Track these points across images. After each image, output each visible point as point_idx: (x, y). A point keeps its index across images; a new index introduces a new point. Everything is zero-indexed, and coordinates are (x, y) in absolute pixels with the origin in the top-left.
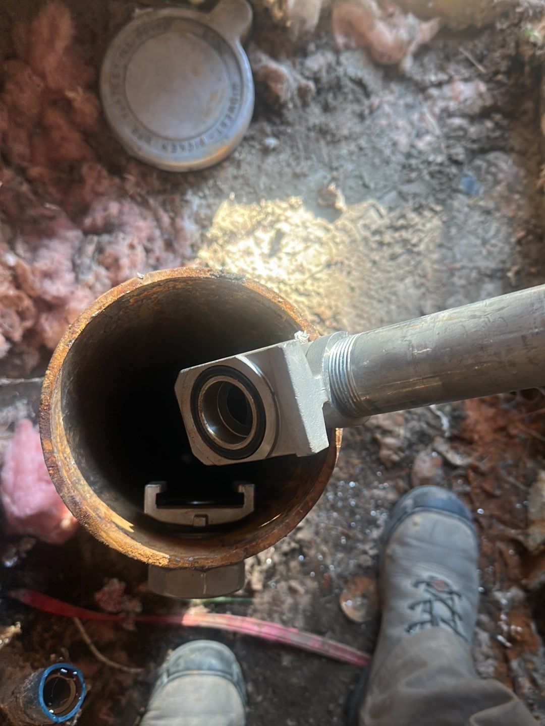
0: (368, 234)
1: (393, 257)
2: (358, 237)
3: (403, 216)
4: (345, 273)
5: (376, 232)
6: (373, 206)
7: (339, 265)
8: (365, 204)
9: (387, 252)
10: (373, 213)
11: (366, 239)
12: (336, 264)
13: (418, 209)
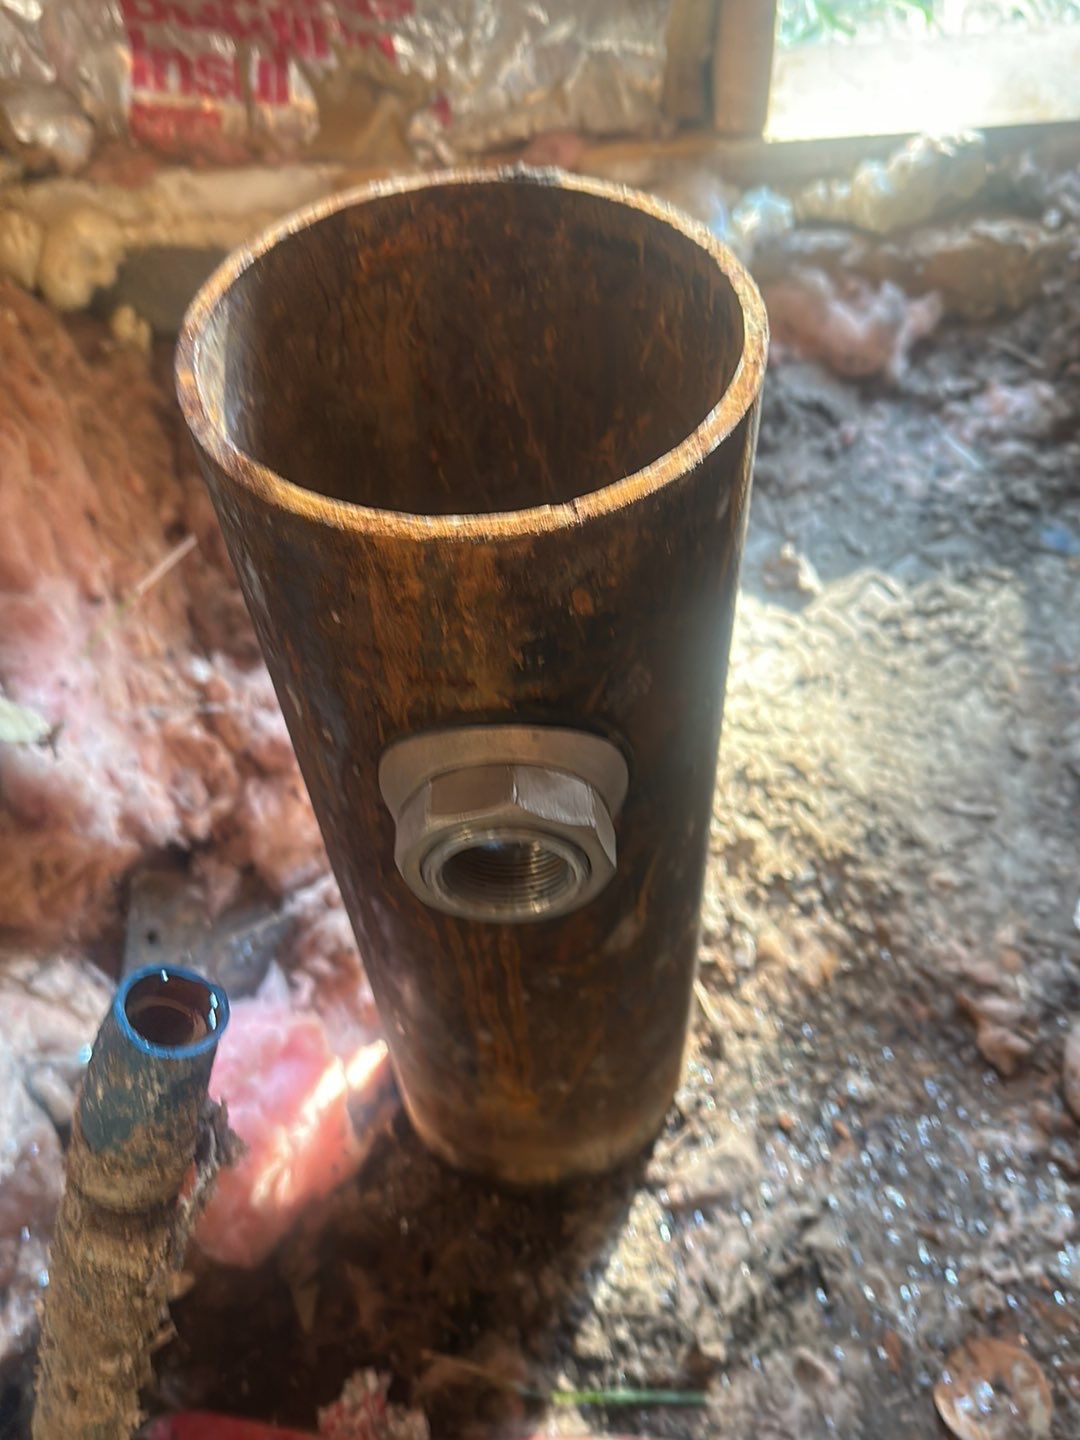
0: (872, 626)
1: (933, 660)
2: (854, 632)
3: (938, 593)
4: (836, 694)
5: (890, 621)
6: (875, 580)
7: (822, 682)
8: (857, 579)
9: (918, 653)
10: (875, 591)
11: (869, 636)
12: (816, 680)
13: (967, 579)
